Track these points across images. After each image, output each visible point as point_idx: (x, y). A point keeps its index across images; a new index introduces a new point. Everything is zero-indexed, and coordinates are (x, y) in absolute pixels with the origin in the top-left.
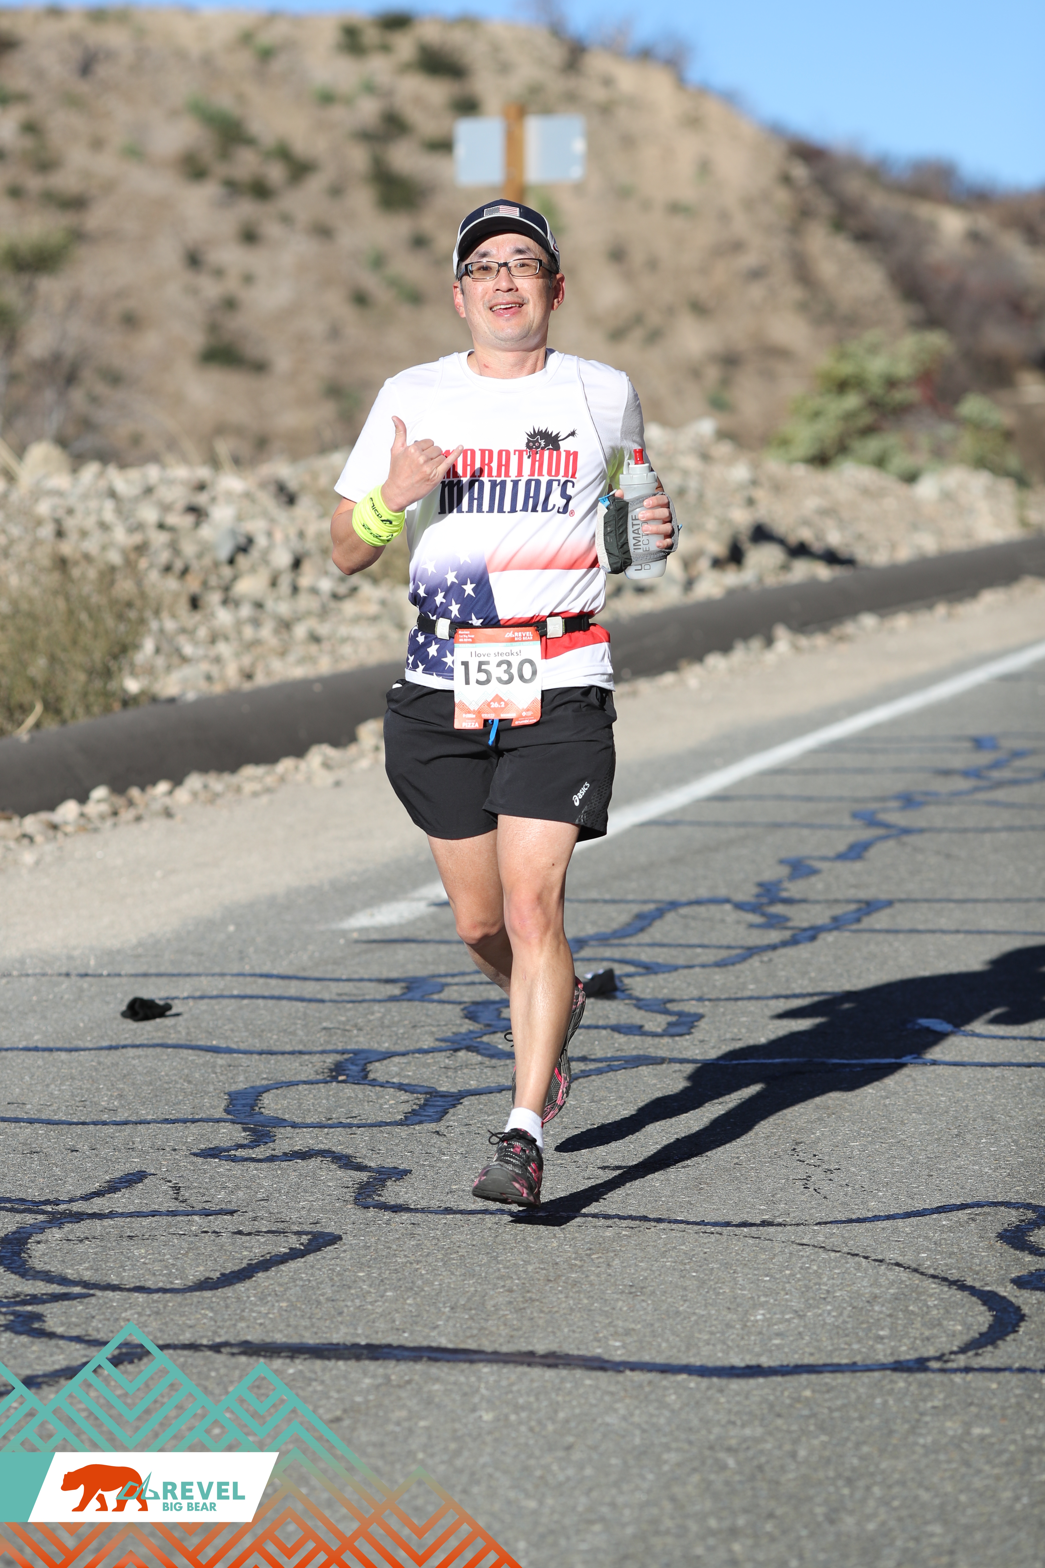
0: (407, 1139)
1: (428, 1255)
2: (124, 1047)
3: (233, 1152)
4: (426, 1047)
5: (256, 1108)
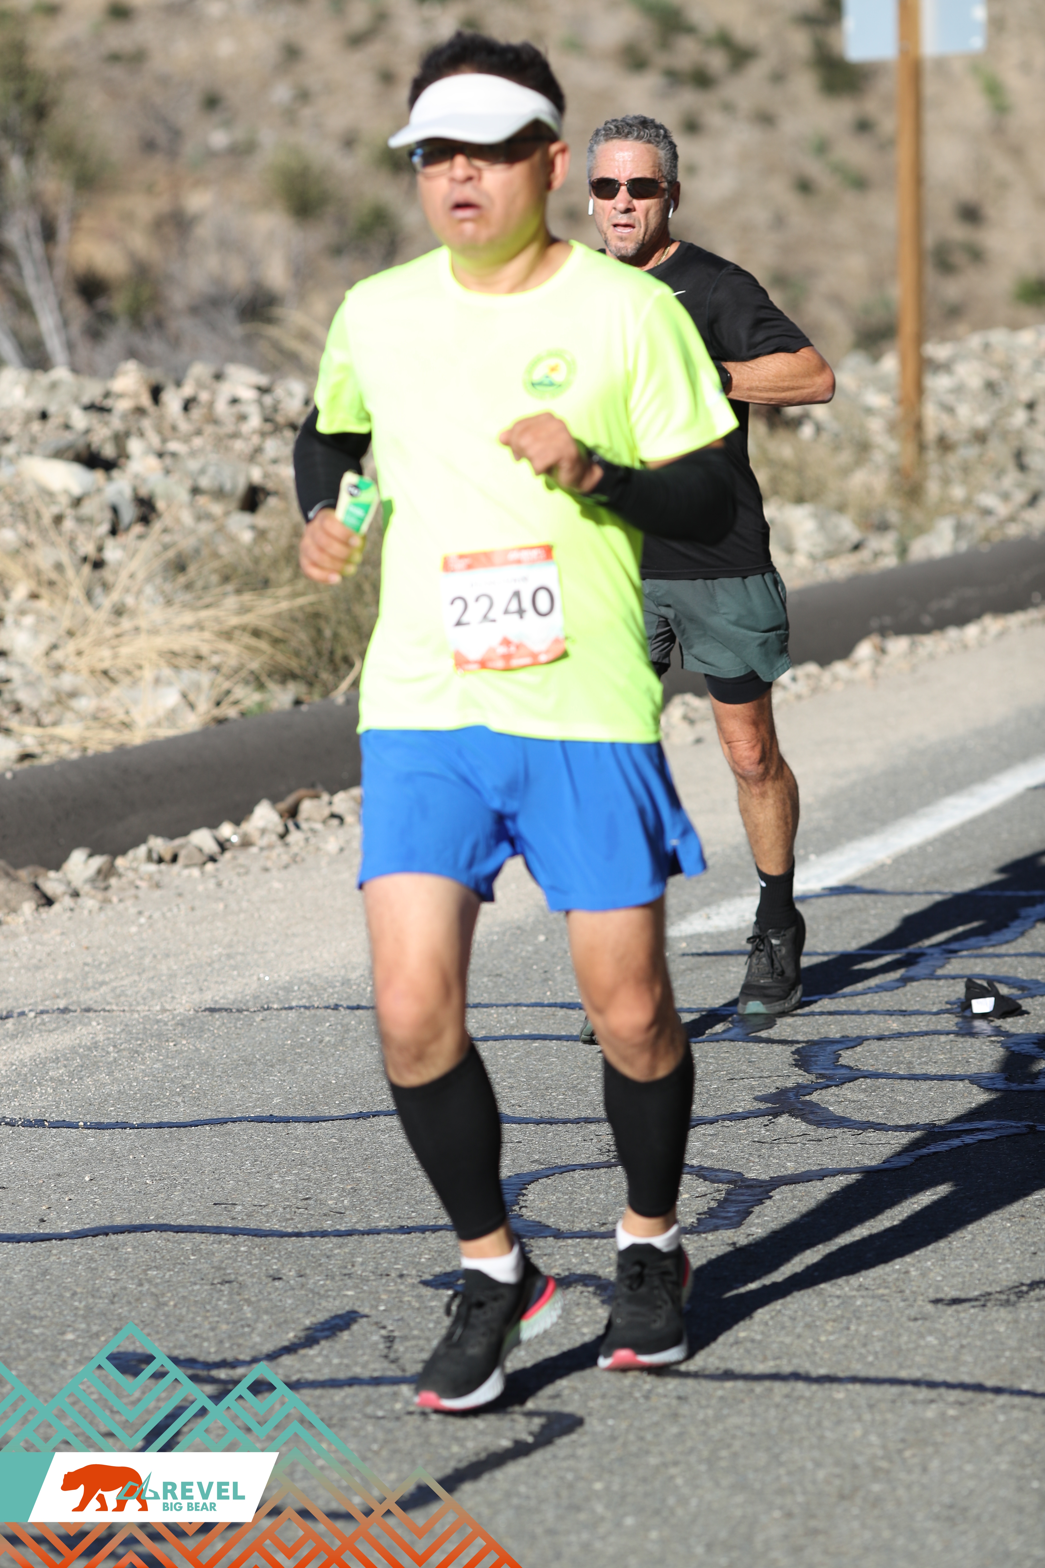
4: (740, 1110)
5: (516, 1208)
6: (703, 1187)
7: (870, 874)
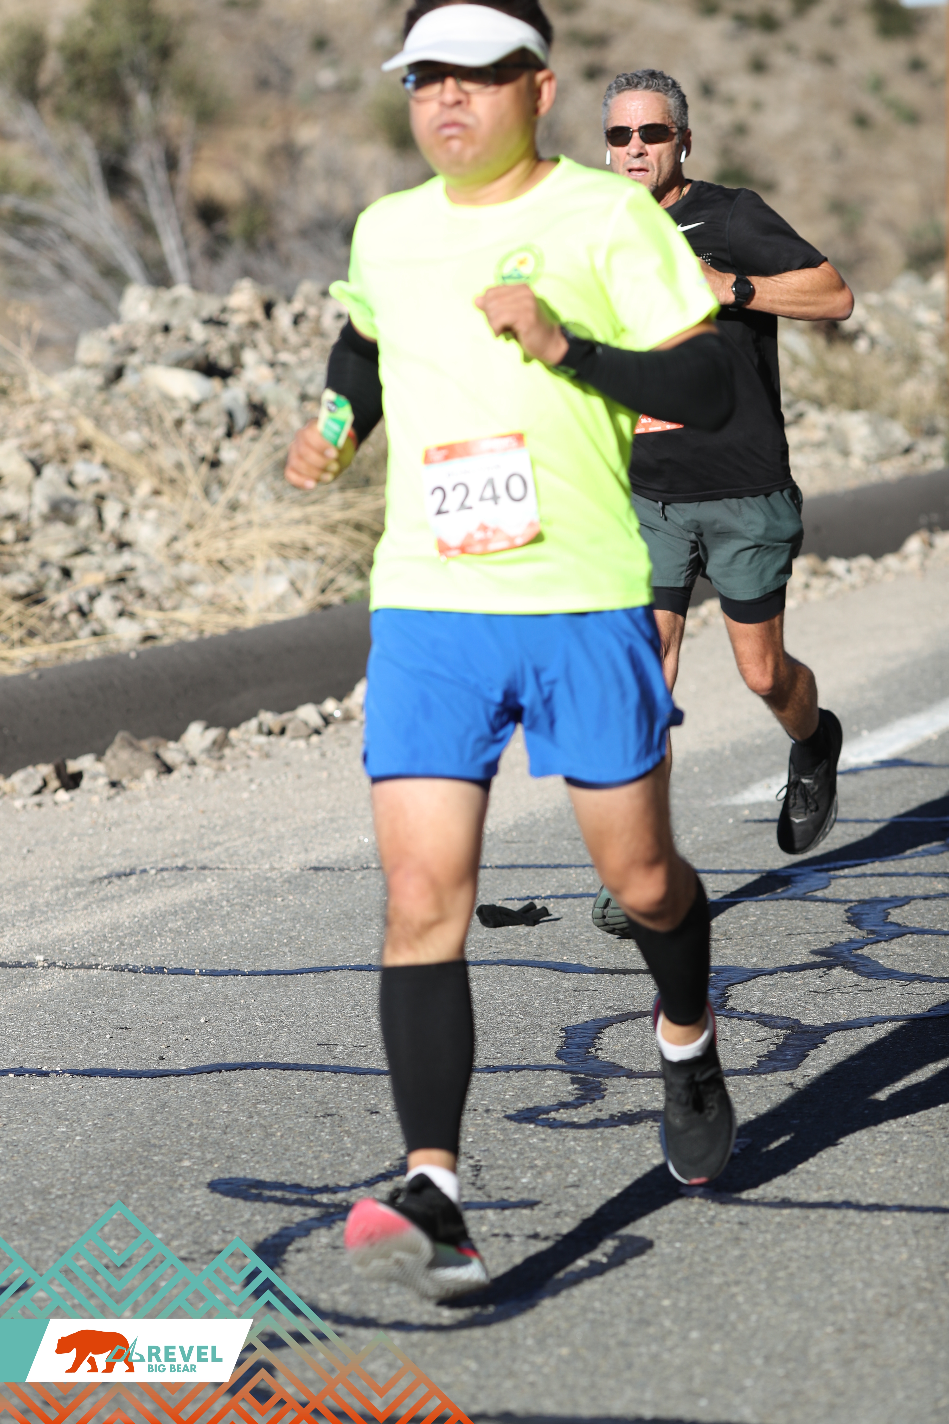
0: (755, 1095)
3: (553, 1114)
4: (798, 963)
5: (593, 1050)
6: (763, 1032)
7: (918, 749)
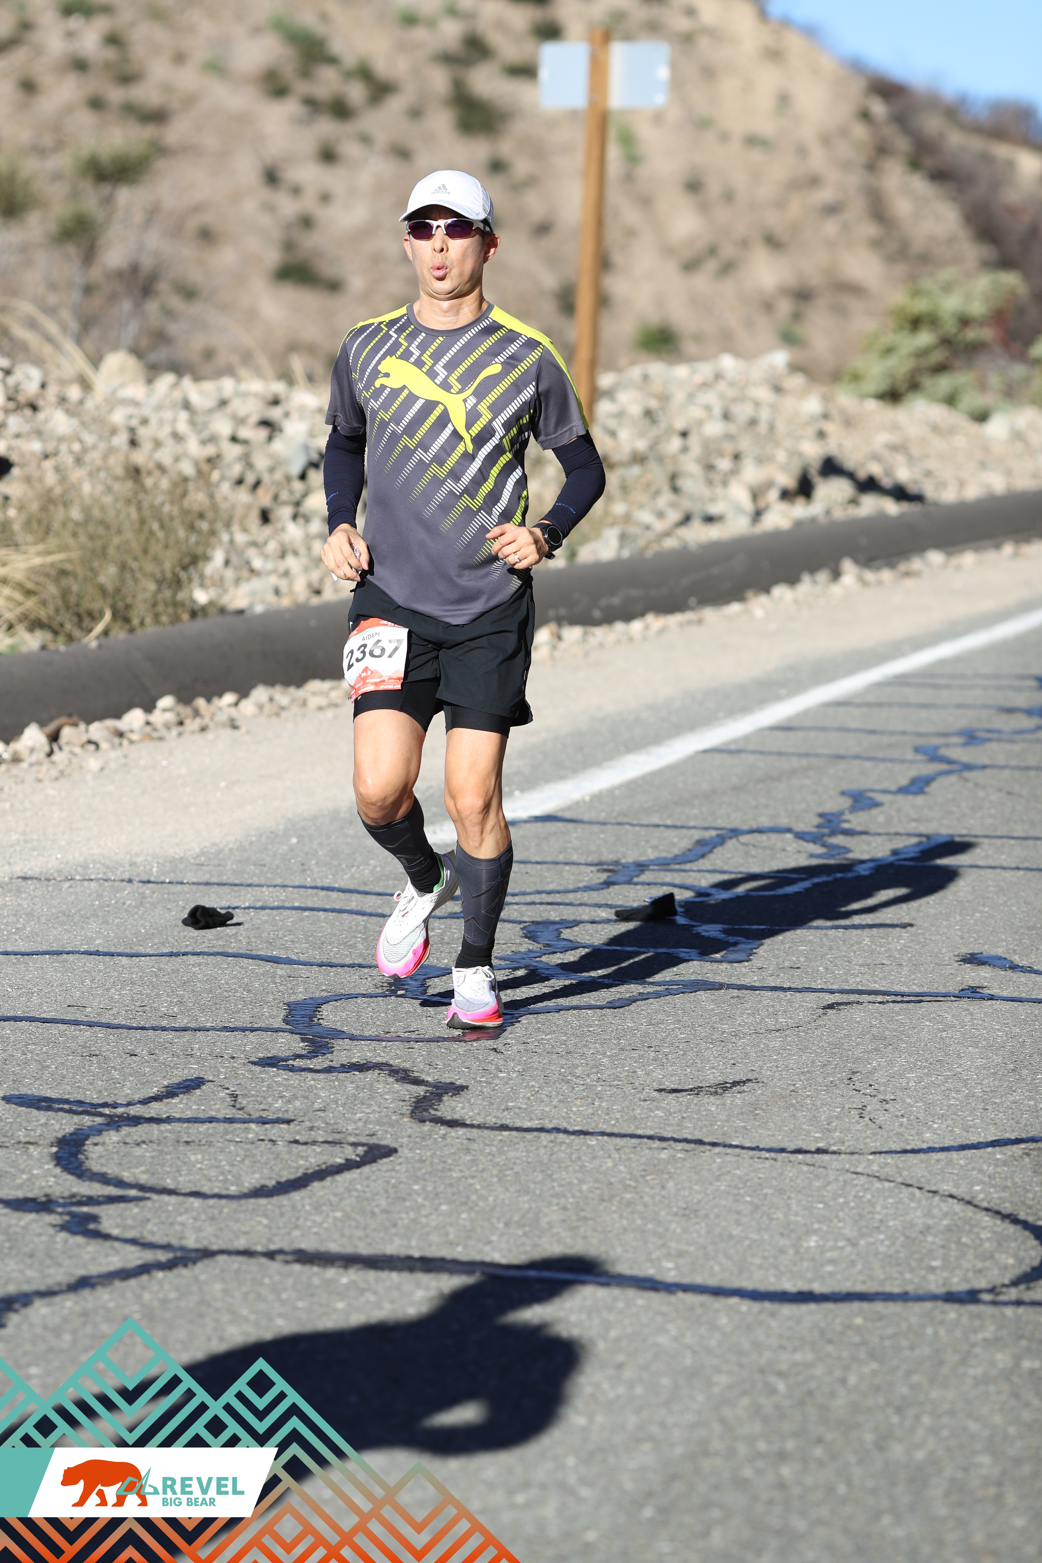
0: (465, 1055)
1: (483, 1170)
2: (185, 954)
3: (291, 1062)
5: (315, 1019)
7: (569, 808)
